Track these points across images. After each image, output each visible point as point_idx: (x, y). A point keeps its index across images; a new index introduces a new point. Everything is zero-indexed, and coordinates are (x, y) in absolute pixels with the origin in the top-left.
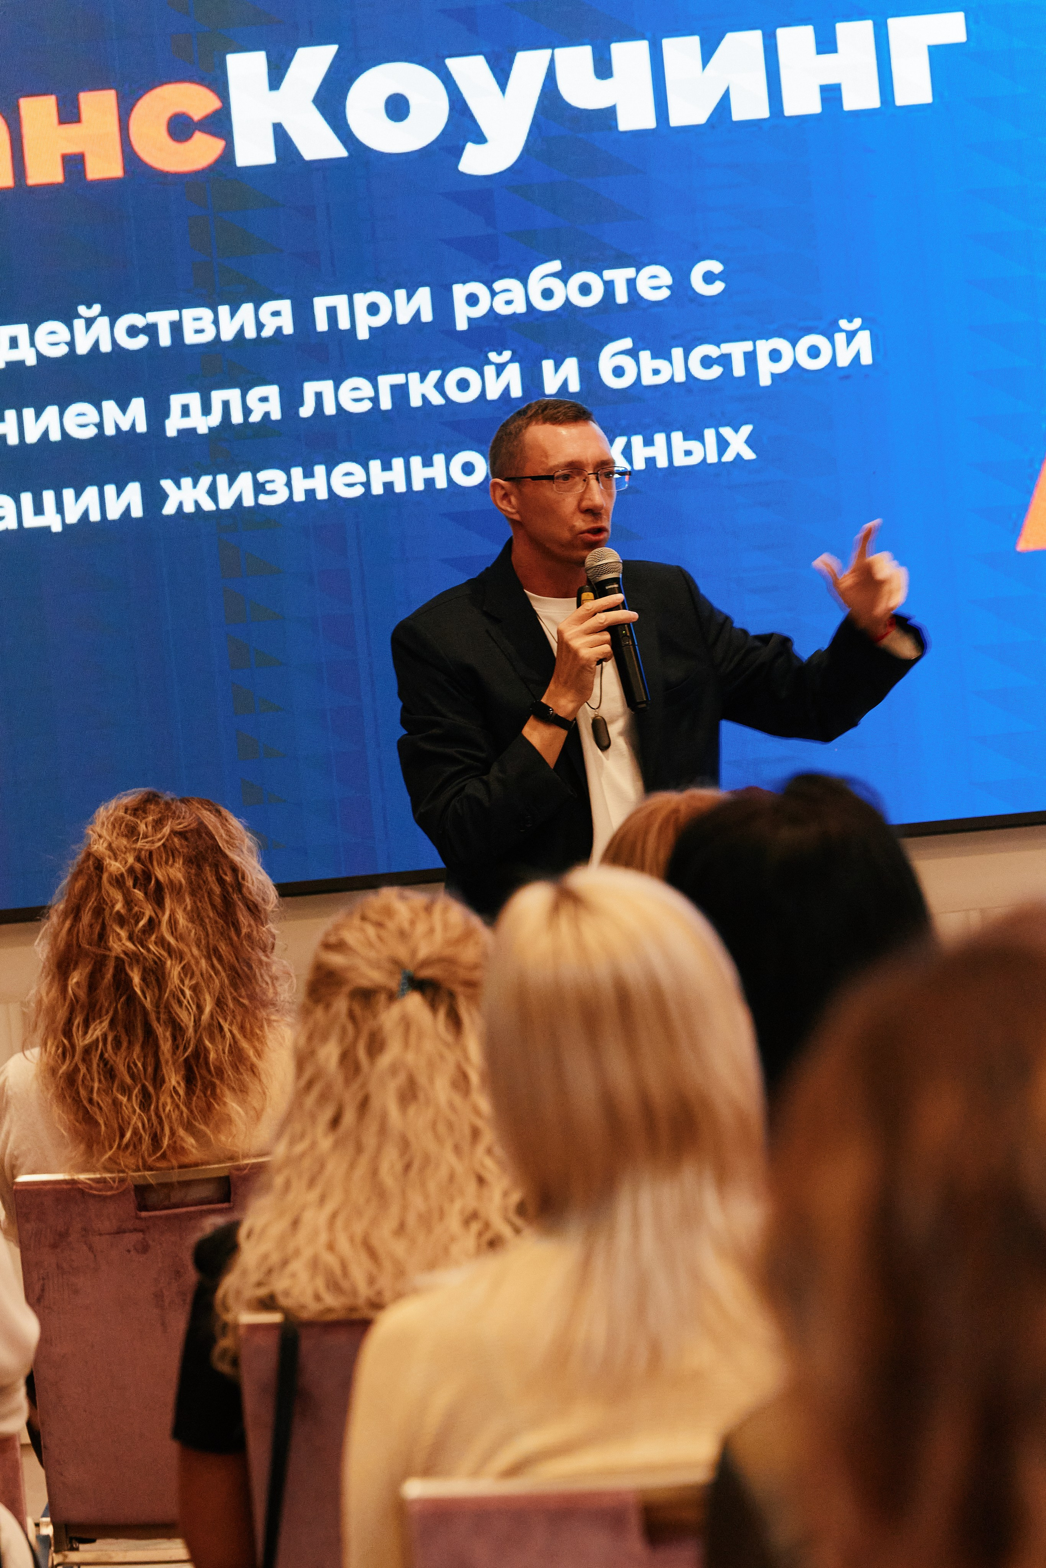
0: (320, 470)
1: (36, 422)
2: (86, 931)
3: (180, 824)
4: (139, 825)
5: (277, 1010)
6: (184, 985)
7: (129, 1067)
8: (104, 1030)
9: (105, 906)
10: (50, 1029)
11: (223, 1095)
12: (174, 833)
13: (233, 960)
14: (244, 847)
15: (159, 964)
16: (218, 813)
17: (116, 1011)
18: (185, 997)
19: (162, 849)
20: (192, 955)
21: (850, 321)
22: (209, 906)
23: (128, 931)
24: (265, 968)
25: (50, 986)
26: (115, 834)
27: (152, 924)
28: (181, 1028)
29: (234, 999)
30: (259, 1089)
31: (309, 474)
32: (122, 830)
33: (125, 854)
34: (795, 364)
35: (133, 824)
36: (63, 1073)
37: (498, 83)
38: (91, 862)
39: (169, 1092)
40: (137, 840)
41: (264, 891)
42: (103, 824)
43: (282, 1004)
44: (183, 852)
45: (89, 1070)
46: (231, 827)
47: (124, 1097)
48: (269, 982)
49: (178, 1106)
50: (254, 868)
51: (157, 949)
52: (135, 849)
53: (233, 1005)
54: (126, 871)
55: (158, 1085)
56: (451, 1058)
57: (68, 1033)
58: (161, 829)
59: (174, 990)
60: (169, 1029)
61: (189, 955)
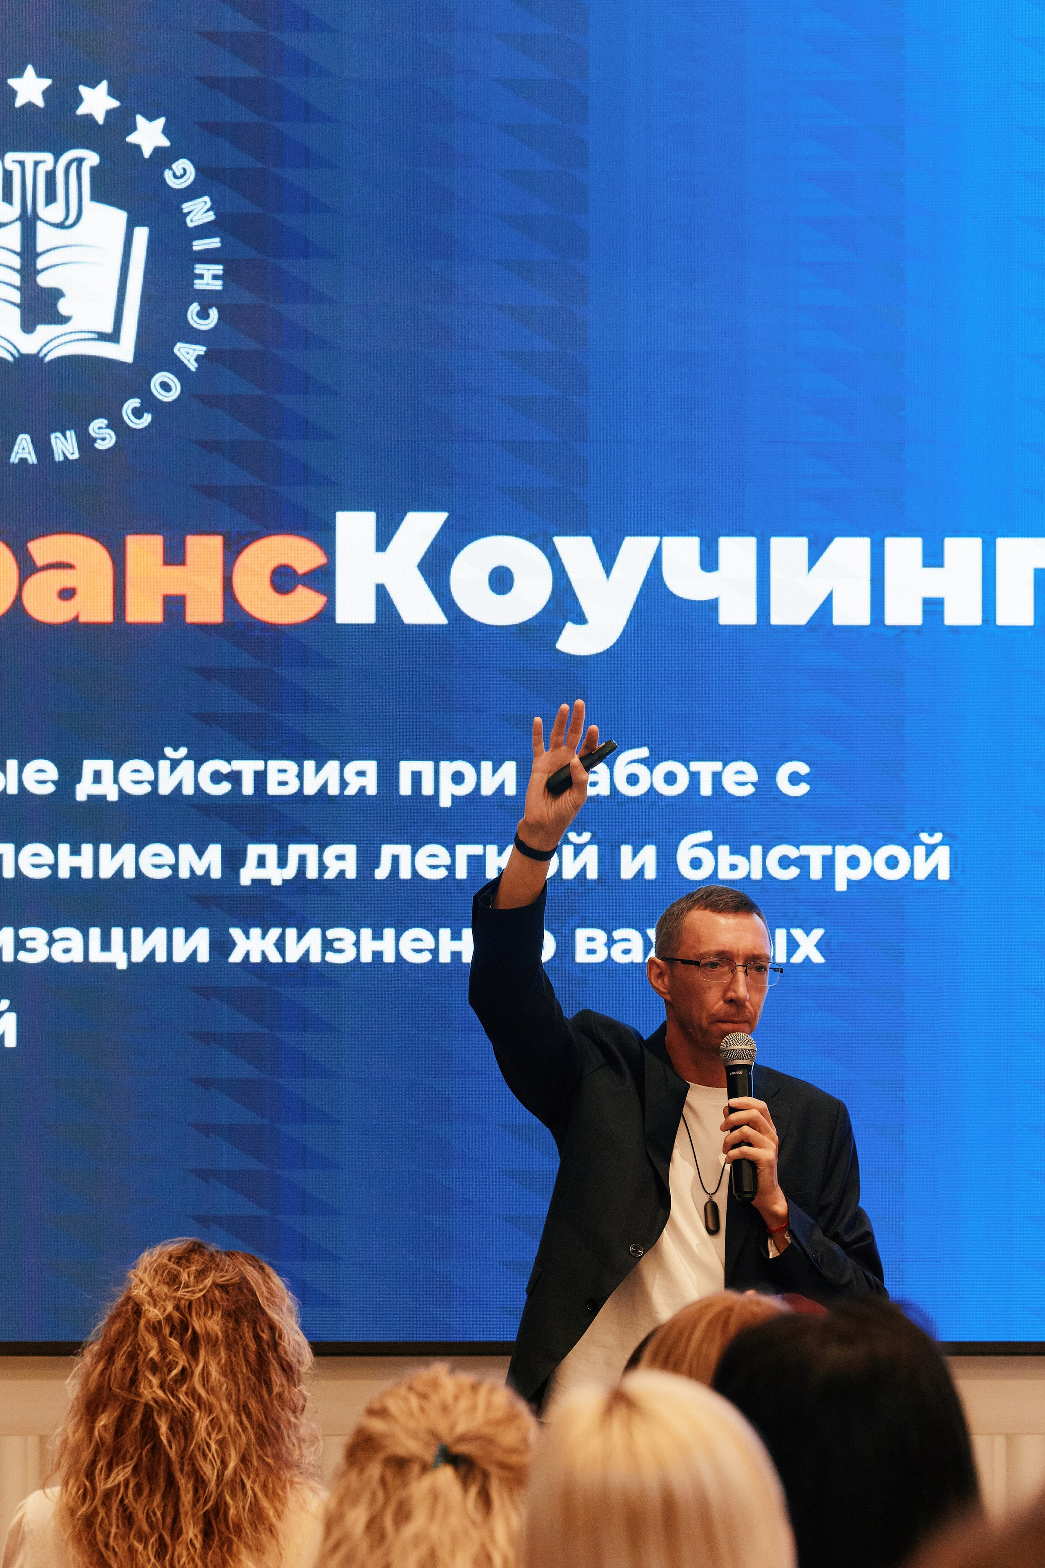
0: (389, 933)
1: (112, 859)
2: (117, 1375)
3: (222, 1277)
4: (182, 1274)
5: (301, 1473)
6: (210, 1439)
7: (148, 1516)
8: (127, 1475)
9: (139, 1352)
10: (73, 1471)
11: (239, 1552)
12: (215, 1285)
13: (262, 1417)
14: (284, 1306)
15: (188, 1414)
16: (262, 1269)
17: (140, 1458)
18: (210, 1451)
19: (202, 1299)
20: (222, 1409)
21: (931, 835)
22: (243, 1362)
23: (160, 1379)
24: (293, 1429)
25: (77, 1425)
26: (156, 1280)
27: (185, 1375)
28: (203, 1481)
29: (259, 1457)
30: (276, 1550)
31: (378, 936)
32: (164, 1277)
33: (164, 1301)
34: (873, 872)
35: (175, 1273)
36: (81, 1515)
37: (603, 565)
38: (130, 1307)
39: (185, 1543)
40: (178, 1289)
41: (300, 1353)
42: (146, 1268)
43: (307, 1466)
44: (223, 1305)
45: (108, 1514)
46: (273, 1285)
47: (141, 1544)
48: (296, 1444)
49: (193, 1559)
50: (292, 1328)
51: (187, 1399)
52: (175, 1298)
53: (258, 1463)
54: (164, 1318)
55: (176, 1534)
56: (476, 1536)
57: (90, 1475)
58: (202, 1281)
59: (201, 1442)
60: (192, 1482)
61: (219, 1408)
